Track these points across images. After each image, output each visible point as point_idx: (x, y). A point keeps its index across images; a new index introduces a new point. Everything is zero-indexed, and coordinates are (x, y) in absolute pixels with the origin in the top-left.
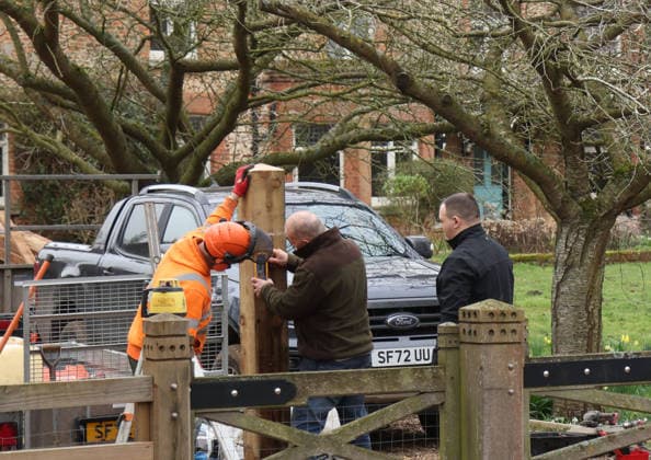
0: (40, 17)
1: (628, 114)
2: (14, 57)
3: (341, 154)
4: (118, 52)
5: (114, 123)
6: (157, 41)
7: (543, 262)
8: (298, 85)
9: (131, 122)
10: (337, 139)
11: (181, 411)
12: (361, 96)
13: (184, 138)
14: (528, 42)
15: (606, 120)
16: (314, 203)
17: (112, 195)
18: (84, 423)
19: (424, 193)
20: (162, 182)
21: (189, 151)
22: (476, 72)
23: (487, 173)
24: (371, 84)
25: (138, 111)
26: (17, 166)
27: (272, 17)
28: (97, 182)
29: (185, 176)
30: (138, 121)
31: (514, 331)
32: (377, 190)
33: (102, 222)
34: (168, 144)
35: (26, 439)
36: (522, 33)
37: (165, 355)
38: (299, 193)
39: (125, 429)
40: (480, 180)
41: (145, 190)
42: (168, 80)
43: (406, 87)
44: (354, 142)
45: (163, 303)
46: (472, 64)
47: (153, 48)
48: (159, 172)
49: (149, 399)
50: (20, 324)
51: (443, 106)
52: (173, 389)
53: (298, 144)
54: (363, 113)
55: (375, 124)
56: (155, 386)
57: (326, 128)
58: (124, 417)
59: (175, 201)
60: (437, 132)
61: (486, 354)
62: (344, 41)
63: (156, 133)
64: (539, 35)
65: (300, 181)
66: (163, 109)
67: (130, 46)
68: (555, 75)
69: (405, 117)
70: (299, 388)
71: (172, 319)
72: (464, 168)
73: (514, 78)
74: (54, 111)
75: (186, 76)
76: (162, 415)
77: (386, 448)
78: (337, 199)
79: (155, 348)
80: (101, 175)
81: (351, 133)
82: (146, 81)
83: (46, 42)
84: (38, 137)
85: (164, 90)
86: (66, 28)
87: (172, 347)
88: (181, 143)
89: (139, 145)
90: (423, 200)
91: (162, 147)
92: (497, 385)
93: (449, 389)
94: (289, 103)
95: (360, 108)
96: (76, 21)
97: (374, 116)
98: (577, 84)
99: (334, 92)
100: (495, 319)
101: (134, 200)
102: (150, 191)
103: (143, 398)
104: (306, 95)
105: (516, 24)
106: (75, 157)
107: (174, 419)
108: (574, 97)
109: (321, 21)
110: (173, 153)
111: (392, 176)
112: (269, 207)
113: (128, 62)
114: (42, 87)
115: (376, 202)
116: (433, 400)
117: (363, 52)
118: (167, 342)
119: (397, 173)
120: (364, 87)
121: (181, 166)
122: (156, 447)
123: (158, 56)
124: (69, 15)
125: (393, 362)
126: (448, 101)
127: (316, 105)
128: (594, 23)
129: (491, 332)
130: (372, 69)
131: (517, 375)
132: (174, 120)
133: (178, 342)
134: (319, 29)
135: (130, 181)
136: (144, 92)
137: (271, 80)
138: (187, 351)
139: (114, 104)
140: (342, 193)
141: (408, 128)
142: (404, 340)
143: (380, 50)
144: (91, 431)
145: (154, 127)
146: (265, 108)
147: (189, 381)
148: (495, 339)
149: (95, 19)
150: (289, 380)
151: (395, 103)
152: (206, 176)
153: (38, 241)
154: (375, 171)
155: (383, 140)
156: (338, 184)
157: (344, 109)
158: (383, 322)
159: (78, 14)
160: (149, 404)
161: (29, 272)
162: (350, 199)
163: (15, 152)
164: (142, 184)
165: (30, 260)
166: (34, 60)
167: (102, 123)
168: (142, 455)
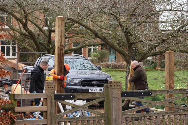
0: (24, 21)
1: (142, 41)
2: (19, 29)
3: (82, 49)
4: (39, 28)
5: (38, 42)
6: (46, 25)
7: (123, 71)
8: (74, 34)
9: (41, 42)
10: (82, 46)
11: (53, 100)
12: (87, 37)
13: (52, 45)
14: (121, 26)
15: (137, 42)
16: (77, 59)
17: (37, 56)
18: (32, 102)
19: (99, 57)
20: (47, 54)
22: (110, 32)
23: (112, 53)
24: (89, 35)
25: (42, 39)
26: (19, 50)
27: (69, 21)
28: (34, 54)
29: (51, 53)
30: (42, 41)
31: (119, 86)
32: (89, 56)
33: (35, 62)
34: (48, 46)
35: (21, 104)
36: (120, 24)
37: (50, 89)
38: (74, 56)
39: (41, 103)
40: (110, 54)
41: (44, 56)
42: (48, 33)
43: (96, 35)
44: (85, 46)
45: (48, 78)
46: (110, 30)
47: (45, 27)
48: (46, 52)
49: (46, 98)
50: (20, 82)
51: (104, 39)
52: (51, 96)
53: (74, 46)
54: (87, 40)
55: (90, 43)
56: (47, 95)
57: (80, 43)
58: (41, 101)
59: (50, 58)
60: (102, 45)
61: (114, 90)
62: (84, 26)
63: (46, 44)
64: (123, 25)
65: (74, 54)
66: (47, 39)
67: (41, 26)
68: (127, 33)
69: (96, 41)
70: (76, 96)
71: (51, 82)
72: (107, 52)
73: (118, 34)
74: (26, 39)
75: (52, 32)
76: (49, 101)
77: (93, 109)
78: (82, 58)
79: (48, 87)
80: (35, 52)
81: (85, 44)
82: (44, 33)
83: (25, 26)
84: (23, 44)
85: (48, 35)
86: (29, 23)
87: (51, 87)
88: (51, 46)
89: (43, 46)
90: (99, 58)
91: (47, 47)
92: (116, 97)
93: (106, 97)
94: (72, 38)
95: (86, 39)
96: (31, 21)
97: (89, 41)
98: (131, 35)
99: (82, 36)
100: (115, 83)
101: (42, 57)
102: (45, 56)
103: (45, 97)
104: (76, 37)
105: (119, 23)
106: (30, 48)
107: (51, 102)
108: (131, 38)
109: (79, 22)
110: (49, 48)
111: (92, 53)
113: (41, 30)
114: (24, 34)
115: (89, 58)
116: (103, 99)
117: (88, 28)
119: (94, 52)
120: (87, 35)
121: (51, 50)
122: (48, 107)
123: (46, 28)
124: (29, 20)
125: (93, 91)
126: (105, 38)
127: (77, 39)
128: (135, 23)
129: (115, 86)
131: (120, 95)
132: (49, 41)
133: (52, 86)
134: (79, 23)
135: (41, 54)
136: (43, 35)
137: (69, 33)
138: (54, 89)
139: (38, 38)
140: (83, 57)
141: (96, 43)
142: (96, 87)
143: (91, 28)
144: (34, 103)
145: (45, 43)
146: (67, 39)
147: (54, 94)
148: (116, 87)
149: (34, 21)
150: (74, 95)
151: (94, 38)
153: (23, 65)
154: (89, 52)
155: (91, 46)
156: (81, 55)
157: (83, 39)
158: (91, 83)
159: (31, 20)
160: (46, 99)
161: (21, 71)
162: (84, 58)
163: (18, 47)
164: (43, 54)
165: (21, 69)
166: (22, 29)
167: (35, 42)
168: (44, 108)
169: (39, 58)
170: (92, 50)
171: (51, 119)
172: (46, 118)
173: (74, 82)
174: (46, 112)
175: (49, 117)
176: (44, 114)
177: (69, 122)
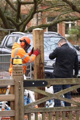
3: (58, 24)
5: (5, 17)
8: (48, 7)
9: (9, 16)
10: (57, 21)
11: (21, 87)
12: (63, 10)
13: (21, 21)
16: (52, 37)
17: (4, 33)
19: (78, 34)
20: (16, 31)
21: (22, 23)
24: (66, 8)
25: (10, 13)
28: (1, 31)
29: (21, 30)
32: (66, 33)
33: (2, 40)
34: (17, 22)
38: (48, 34)
39: (8, 91)
41: (12, 33)
42: (17, 6)
44: (61, 21)
45: (17, 61)
48: (15, 29)
49: (14, 85)
52: (19, 82)
53: (48, 21)
55: (66, 17)
56: (15, 82)
57: (54, 18)
58: (8, 88)
59: (19, 36)
63: (14, 19)
65: (48, 31)
66: (16, 13)
69: (74, 15)
70: (48, 83)
71: (19, 66)
75: (21, 5)
76: (17, 88)
78: (57, 36)
79: (15, 73)
80: (2, 29)
81: (61, 19)
82: (12, 6)
85: (16, 9)
87: (19, 73)
89: (10, 22)
90: (78, 35)
91: (16, 22)
94: (46, 12)
95: (62, 13)
97: (66, 15)
99: (57, 9)
101: (9, 35)
102: (13, 34)
103: (12, 84)
104: (50, 10)
107: (19, 89)
110: (18, 24)
111: (70, 29)
112: (40, 39)
113: (8, 2)
115: (66, 36)
118: (18, 71)
120: (64, 8)
121: (20, 27)
122: (15, 96)
127: (52, 12)
130: (66, 4)
132: (19, 16)
133: (20, 71)
135: (8, 31)
136: (11, 9)
137: (42, 6)
138: (22, 74)
139: (5, 12)
140: (59, 35)
141: (74, 18)
145: (14, 18)
146: (40, 13)
147: (23, 80)
150: (46, 81)
151: (71, 12)
152: (26, 29)
154: (66, 29)
156: (57, 32)
157: (59, 13)
160: (14, 86)
164: (11, 32)
168: (12, 97)
169: (6, 37)
170: (70, 26)
171: (20, 110)
172: (13, 108)
173: (47, 64)
174: (14, 101)
175: (17, 107)
176: (12, 104)
177: (41, 113)
